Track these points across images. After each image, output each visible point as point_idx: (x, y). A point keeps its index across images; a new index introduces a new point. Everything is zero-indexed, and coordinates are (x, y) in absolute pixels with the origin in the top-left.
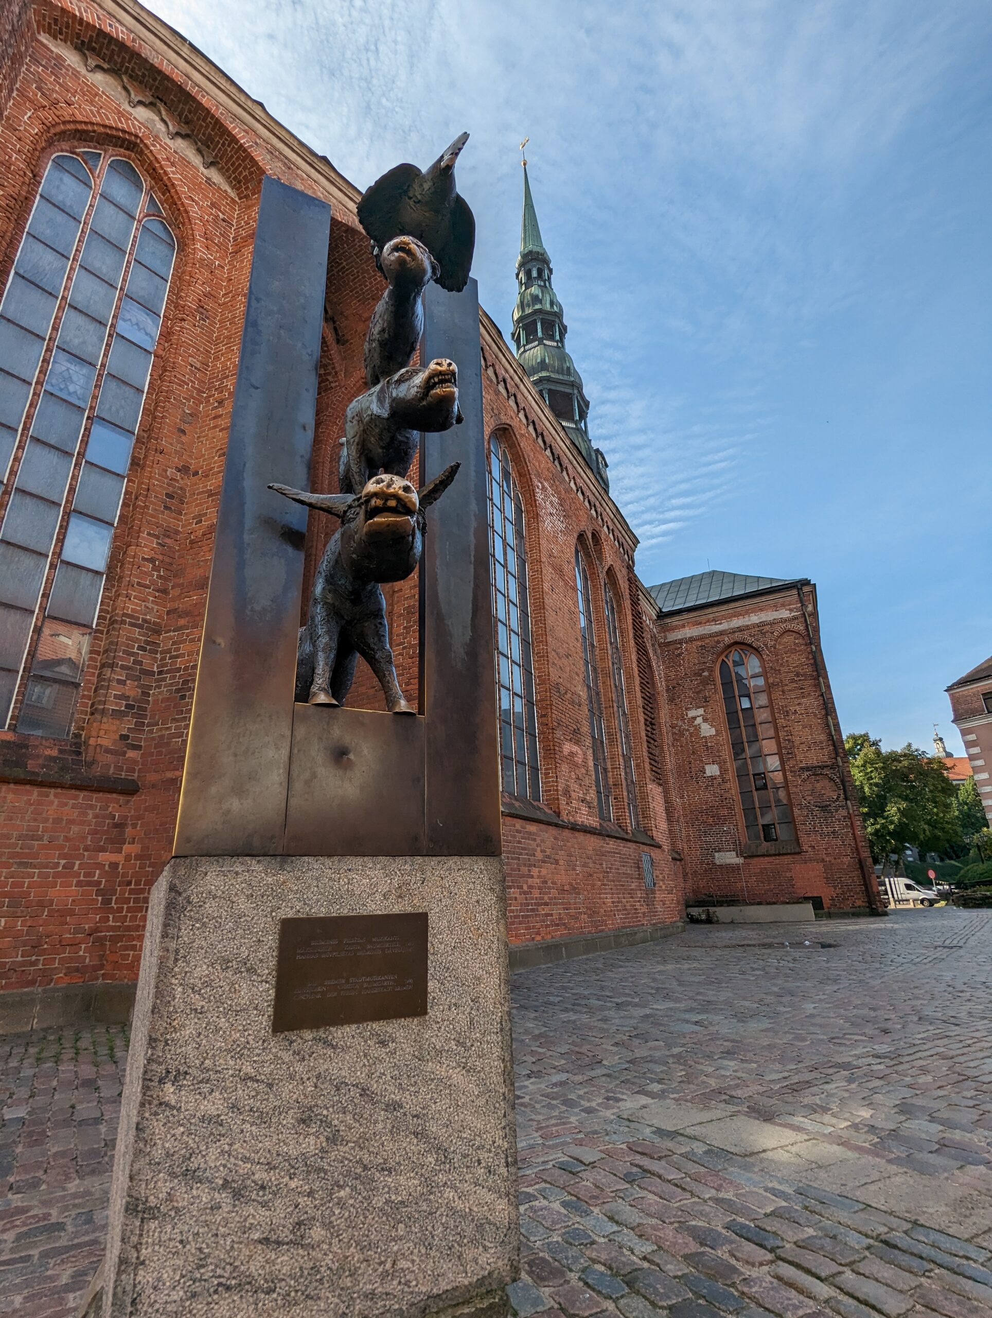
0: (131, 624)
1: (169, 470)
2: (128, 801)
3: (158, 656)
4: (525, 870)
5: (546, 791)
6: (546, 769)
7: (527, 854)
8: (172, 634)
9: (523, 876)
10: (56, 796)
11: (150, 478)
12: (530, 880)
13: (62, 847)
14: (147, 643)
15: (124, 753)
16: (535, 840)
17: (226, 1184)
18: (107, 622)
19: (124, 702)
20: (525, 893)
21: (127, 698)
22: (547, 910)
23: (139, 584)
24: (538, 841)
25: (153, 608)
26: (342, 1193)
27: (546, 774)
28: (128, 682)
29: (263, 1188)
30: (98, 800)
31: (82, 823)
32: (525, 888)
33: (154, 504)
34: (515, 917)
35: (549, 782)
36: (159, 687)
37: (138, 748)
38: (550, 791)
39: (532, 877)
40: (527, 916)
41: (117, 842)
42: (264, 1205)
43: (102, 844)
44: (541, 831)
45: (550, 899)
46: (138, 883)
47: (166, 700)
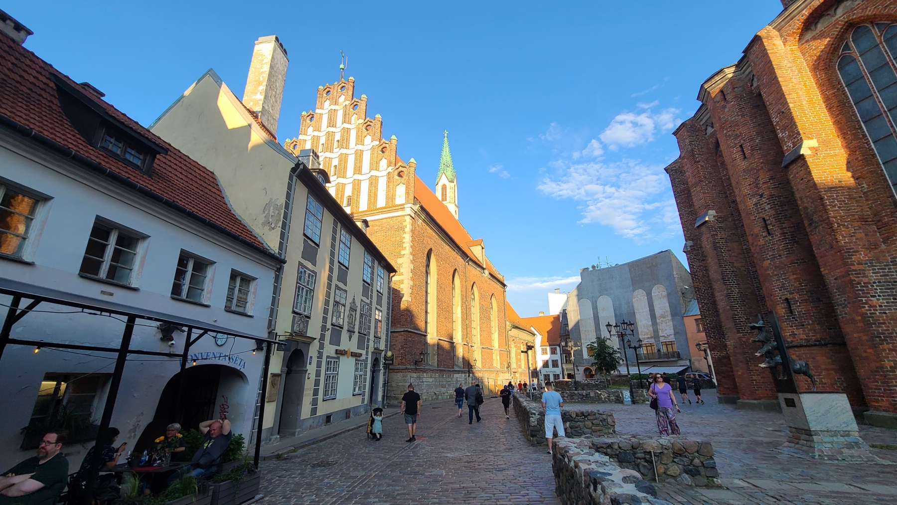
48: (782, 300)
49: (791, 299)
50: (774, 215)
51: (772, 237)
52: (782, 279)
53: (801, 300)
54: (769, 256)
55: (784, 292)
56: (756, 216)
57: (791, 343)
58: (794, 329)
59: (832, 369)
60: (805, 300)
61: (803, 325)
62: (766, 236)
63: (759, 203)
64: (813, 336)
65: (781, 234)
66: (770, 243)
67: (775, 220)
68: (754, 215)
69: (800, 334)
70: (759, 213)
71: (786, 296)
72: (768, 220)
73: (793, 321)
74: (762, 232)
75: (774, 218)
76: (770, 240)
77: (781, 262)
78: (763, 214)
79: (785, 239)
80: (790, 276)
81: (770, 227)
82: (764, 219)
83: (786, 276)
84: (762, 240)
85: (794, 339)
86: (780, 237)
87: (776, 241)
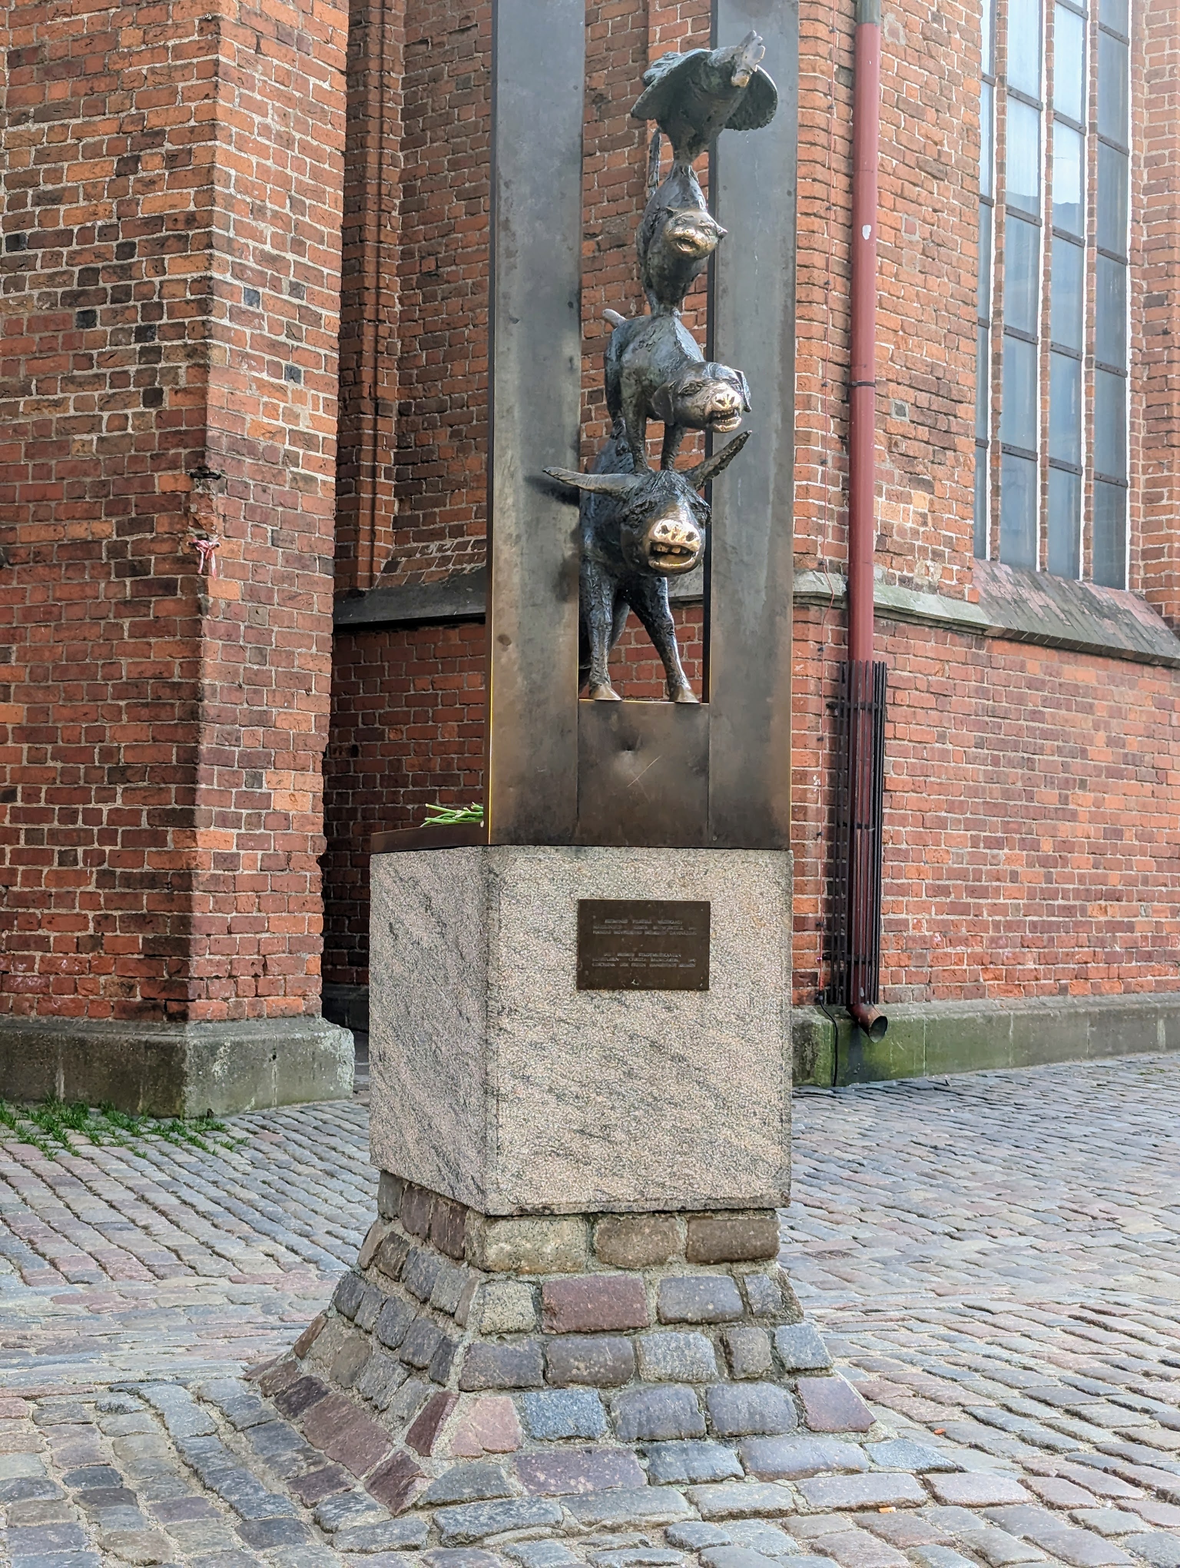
4: (1049, 796)
5: (1146, 554)
6: (1152, 483)
7: (1060, 751)
9: (1043, 814)
12: (1065, 828)
16: (1089, 709)
17: (551, 1090)
20: (1045, 862)
22: (1116, 912)
24: (1101, 713)
26: (637, 1113)
27: (1151, 500)
29: (577, 1097)
32: (1047, 847)
34: (1009, 926)
35: (1159, 525)
38: (1159, 553)
39: (1073, 816)
40: (1048, 927)
42: (579, 1108)
44: (1112, 680)
45: (1131, 882)
46: (31, 796)
47: (45, 322)
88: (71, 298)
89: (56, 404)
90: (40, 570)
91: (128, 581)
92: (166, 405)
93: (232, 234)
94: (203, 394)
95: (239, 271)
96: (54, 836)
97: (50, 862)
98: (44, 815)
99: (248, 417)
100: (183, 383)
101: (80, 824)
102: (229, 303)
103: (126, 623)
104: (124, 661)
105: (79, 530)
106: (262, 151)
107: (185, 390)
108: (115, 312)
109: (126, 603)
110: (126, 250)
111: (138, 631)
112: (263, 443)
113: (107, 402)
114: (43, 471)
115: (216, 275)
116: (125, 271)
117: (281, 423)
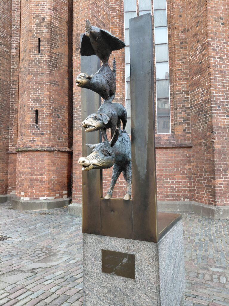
0: (179, 94)
1: (179, 34)
2: (190, 150)
3: (190, 101)
8: (192, 93)
10: (170, 150)
11: (174, 40)
13: (174, 165)
14: (186, 98)
15: (186, 136)
18: (173, 95)
19: (182, 120)
21: (183, 118)
23: (179, 79)
25: (185, 86)
28: (182, 113)
30: (181, 150)
31: (178, 157)
33: (178, 49)
36: (192, 112)
37: (189, 133)
41: (189, 162)
43: (185, 163)
46: (197, 175)
47: (194, 116)
48: (33, 111)
49: (40, 111)
50: (48, 39)
51: (41, 57)
52: (38, 93)
53: (47, 114)
54: (34, 72)
55: (37, 104)
56: (34, 35)
57: (29, 147)
58: (35, 137)
59: (52, 171)
60: (50, 114)
61: (43, 134)
62: (36, 55)
63: (40, 24)
64: (47, 143)
65: (48, 56)
66: (38, 61)
67: (48, 43)
68: (33, 33)
69: (38, 141)
70: (37, 33)
71: (37, 109)
72: (42, 41)
73: (36, 129)
74: (35, 50)
75: (47, 41)
76: (39, 59)
77: (41, 79)
78: (40, 35)
79: (50, 61)
80: (45, 92)
81: (42, 48)
82: (39, 39)
83: (42, 91)
84: (33, 56)
85: (33, 145)
86: (47, 58)
87: (43, 61)
88: (197, 112)
89: (197, 126)
90: (196, 146)
91: (205, 147)
92: (208, 124)
93: (215, 100)
94: (212, 121)
95: (216, 104)
96: (200, 180)
97: (199, 183)
98: (198, 177)
99: (220, 123)
100: (209, 120)
101: (202, 178)
102: (215, 109)
103: (205, 152)
104: (205, 157)
105: (200, 141)
106: (219, 88)
107: (210, 121)
108: (202, 113)
109: (205, 150)
110: (202, 105)
111: (207, 153)
112: (223, 126)
113: (202, 124)
114: (196, 134)
115: (212, 106)
116: (202, 108)
117: (226, 123)
